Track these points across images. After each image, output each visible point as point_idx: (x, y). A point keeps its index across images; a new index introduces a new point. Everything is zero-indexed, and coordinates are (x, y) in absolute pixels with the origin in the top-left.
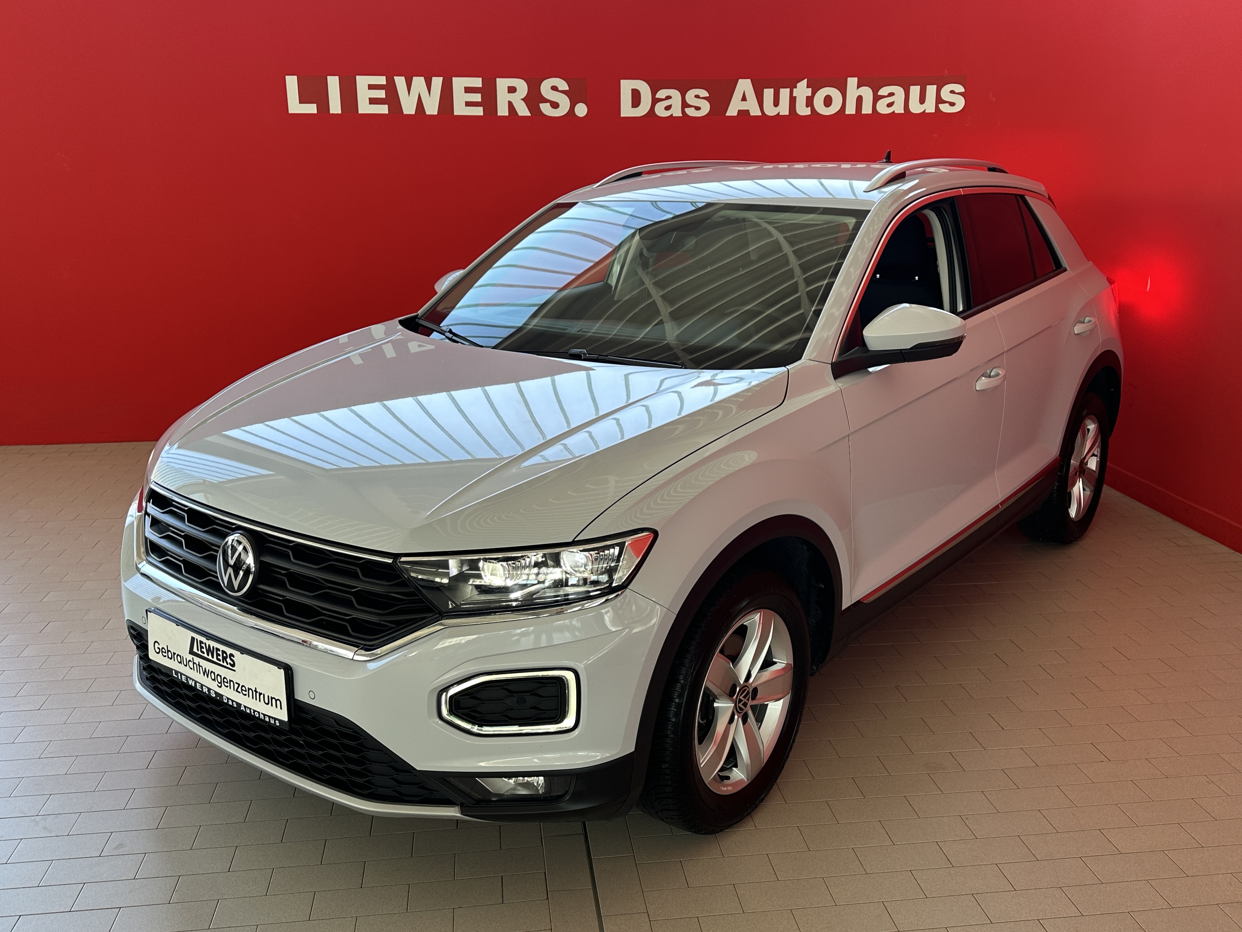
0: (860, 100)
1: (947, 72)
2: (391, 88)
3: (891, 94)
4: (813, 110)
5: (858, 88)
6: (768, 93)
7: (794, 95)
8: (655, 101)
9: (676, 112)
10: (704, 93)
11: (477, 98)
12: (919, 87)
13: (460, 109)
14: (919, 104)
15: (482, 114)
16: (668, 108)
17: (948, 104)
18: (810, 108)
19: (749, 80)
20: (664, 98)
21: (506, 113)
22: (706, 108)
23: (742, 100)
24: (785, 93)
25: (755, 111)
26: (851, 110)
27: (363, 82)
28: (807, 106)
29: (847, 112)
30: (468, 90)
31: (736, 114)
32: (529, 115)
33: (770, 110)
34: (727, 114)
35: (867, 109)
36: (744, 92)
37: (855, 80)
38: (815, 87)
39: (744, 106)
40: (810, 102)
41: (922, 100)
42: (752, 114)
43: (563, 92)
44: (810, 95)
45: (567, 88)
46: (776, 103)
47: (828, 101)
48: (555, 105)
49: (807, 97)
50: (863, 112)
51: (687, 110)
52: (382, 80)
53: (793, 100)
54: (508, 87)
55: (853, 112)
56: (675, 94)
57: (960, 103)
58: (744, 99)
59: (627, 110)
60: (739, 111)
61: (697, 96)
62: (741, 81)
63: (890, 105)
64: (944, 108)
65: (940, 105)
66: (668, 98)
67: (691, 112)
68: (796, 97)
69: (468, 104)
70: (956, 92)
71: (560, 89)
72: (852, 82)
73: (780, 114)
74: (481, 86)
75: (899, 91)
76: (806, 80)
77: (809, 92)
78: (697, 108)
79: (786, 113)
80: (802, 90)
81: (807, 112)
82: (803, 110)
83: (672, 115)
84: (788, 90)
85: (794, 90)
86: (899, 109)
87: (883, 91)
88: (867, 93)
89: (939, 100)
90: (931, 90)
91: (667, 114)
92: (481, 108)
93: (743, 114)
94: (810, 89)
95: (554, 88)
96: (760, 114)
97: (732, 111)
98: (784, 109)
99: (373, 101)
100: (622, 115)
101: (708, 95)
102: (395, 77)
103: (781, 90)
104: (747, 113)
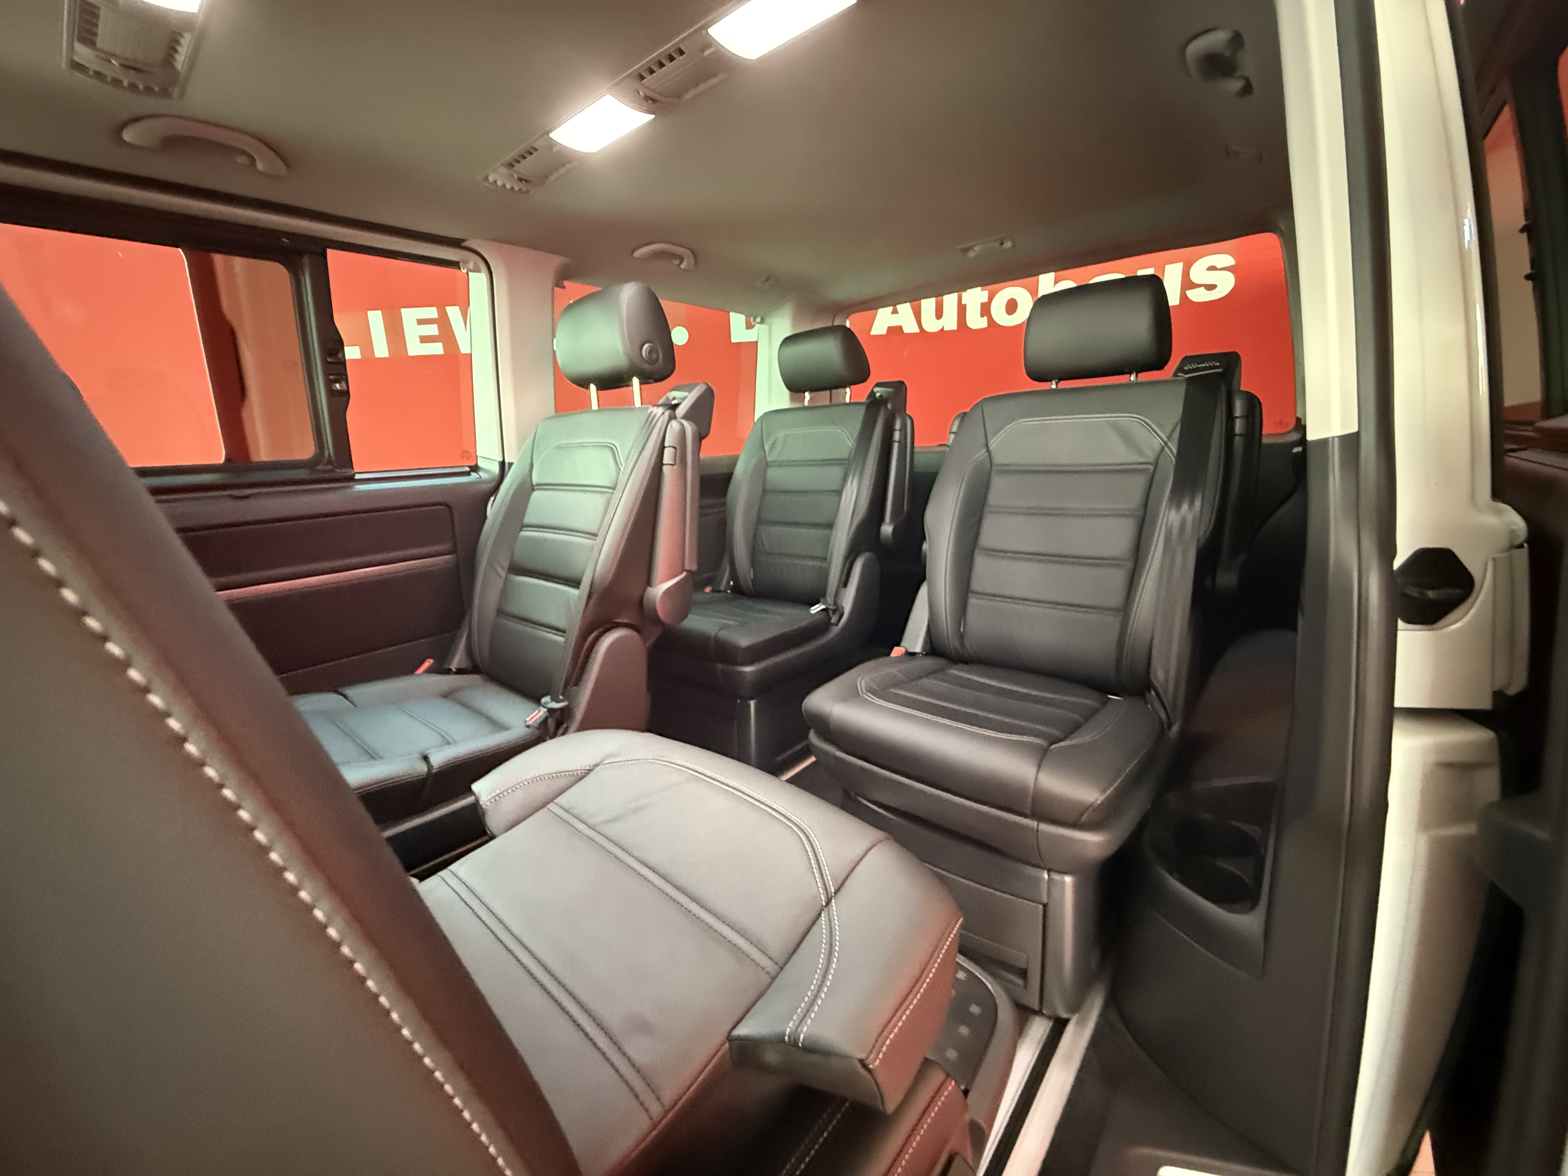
2: (443, 322)
4: (991, 321)
6: (928, 304)
7: (963, 303)
17: (1203, 288)
18: (985, 318)
27: (409, 316)
31: (884, 332)
33: (931, 325)
34: (873, 332)
38: (993, 289)
39: (896, 322)
40: (985, 309)
42: (907, 332)
47: (1011, 306)
52: (431, 312)
53: (962, 310)
57: (1226, 283)
59: (739, 333)
60: (888, 327)
64: (1196, 295)
65: (1191, 293)
68: (965, 305)
70: (1220, 267)
73: (945, 329)
77: (984, 297)
79: (953, 327)
80: (975, 295)
81: (983, 323)
82: (976, 321)
84: (956, 296)
94: (986, 293)
96: (917, 330)
97: (879, 329)
98: (950, 322)
99: (424, 339)
100: (734, 340)
102: (447, 308)
104: (899, 329)
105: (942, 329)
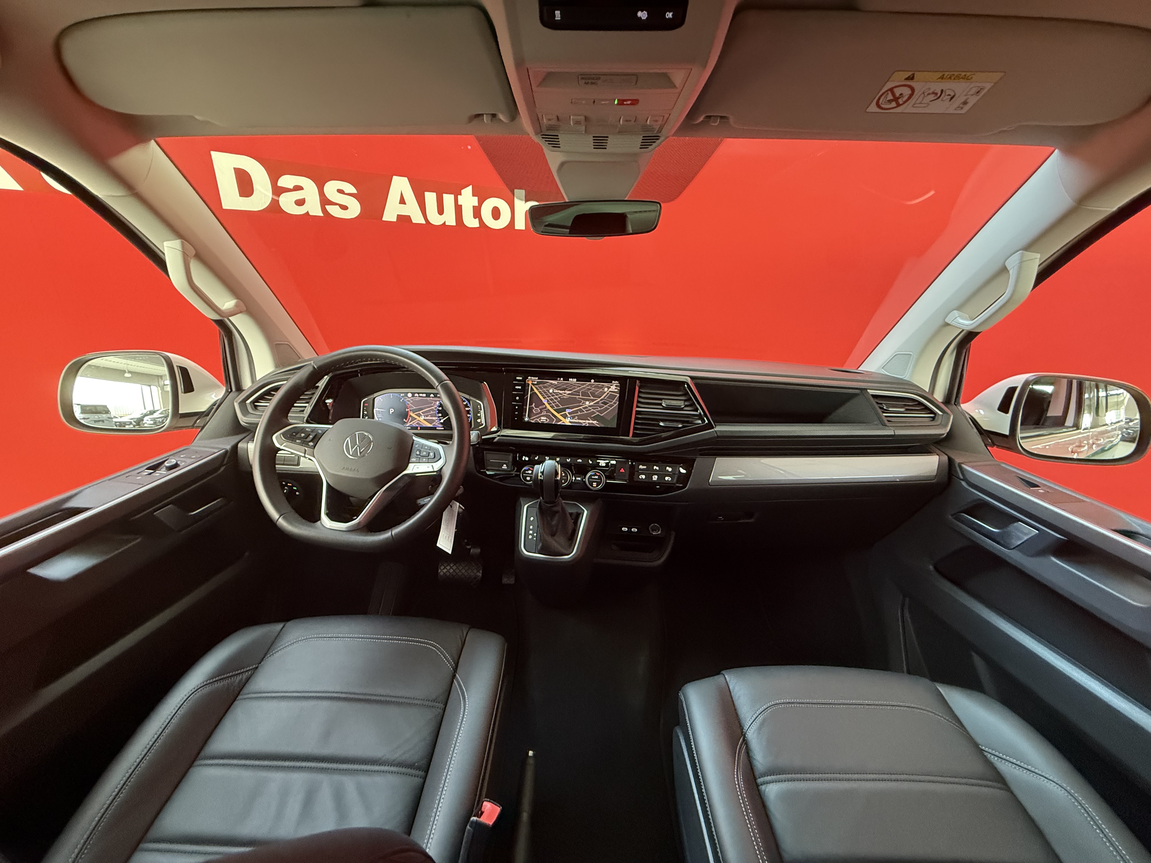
4: (481, 222)
5: (525, 202)
6: (430, 198)
7: (459, 203)
8: (278, 191)
9: (314, 208)
10: (350, 188)
16: (300, 203)
18: (477, 219)
19: (406, 179)
20: (291, 187)
22: (355, 208)
23: (400, 203)
24: (448, 199)
25: (418, 218)
26: (520, 225)
28: (475, 217)
29: (517, 227)
31: (394, 219)
33: (435, 219)
34: (384, 219)
36: (402, 194)
37: (523, 191)
38: (482, 196)
39: (404, 211)
40: (477, 212)
42: (414, 221)
44: (477, 204)
46: (441, 211)
47: (496, 213)
49: (474, 207)
51: (329, 208)
53: (458, 209)
55: (523, 228)
56: (308, 185)
58: (402, 201)
59: (231, 199)
60: (398, 215)
61: (340, 191)
62: (396, 178)
66: (298, 188)
67: (334, 211)
68: (461, 205)
72: (519, 194)
73: (447, 224)
77: (475, 201)
78: (344, 208)
80: (468, 198)
81: (475, 223)
82: (471, 222)
83: (308, 212)
84: (453, 196)
85: (459, 197)
91: (298, 210)
93: (405, 220)
94: (476, 198)
96: (423, 222)
97: (389, 216)
98: (450, 219)
100: (226, 205)
101: (353, 190)
103: (445, 196)
104: (408, 218)
105: (445, 222)
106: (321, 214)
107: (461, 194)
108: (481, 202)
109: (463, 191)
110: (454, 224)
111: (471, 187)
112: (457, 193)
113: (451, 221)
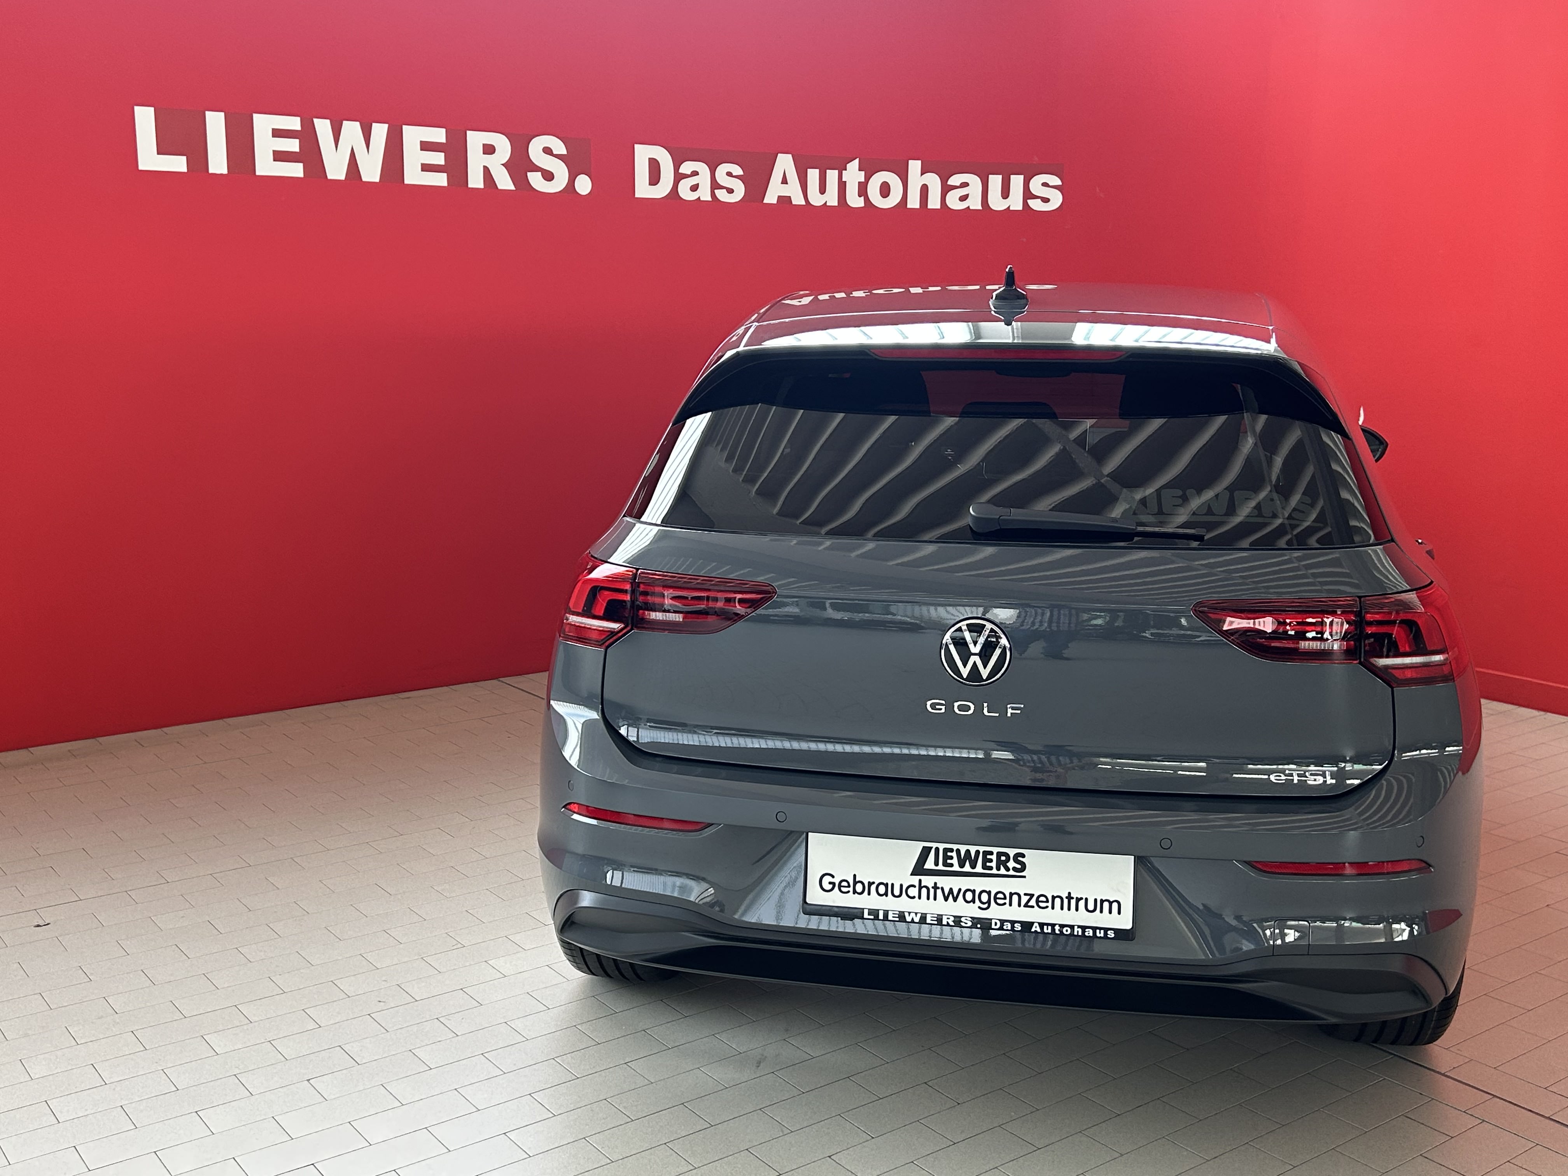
0: (924, 190)
1: (1036, 159)
2: (308, 136)
3: (965, 185)
4: (867, 200)
5: (921, 175)
6: (813, 175)
7: (844, 180)
8: (678, 178)
9: (705, 193)
11: (439, 158)
12: (1000, 177)
13: (413, 176)
14: (1001, 198)
15: (445, 184)
16: (694, 188)
17: (1039, 200)
18: (863, 198)
19: (790, 156)
20: (690, 173)
21: (481, 185)
22: (740, 191)
23: (782, 183)
24: (832, 175)
26: (914, 202)
27: (263, 124)
28: (860, 196)
29: (909, 206)
30: (426, 146)
31: (775, 201)
32: (512, 187)
33: (816, 198)
34: (765, 201)
35: (934, 203)
36: (785, 171)
37: (919, 162)
38: (869, 171)
39: (785, 191)
40: (863, 190)
41: (1005, 194)
42: (794, 203)
43: (557, 156)
44: (863, 180)
45: (564, 152)
46: (823, 189)
47: (885, 190)
48: (549, 176)
49: (859, 182)
50: (929, 207)
51: (716, 191)
52: (295, 124)
53: (842, 186)
54: (484, 145)
55: (917, 206)
56: (703, 169)
57: (1056, 200)
58: (785, 181)
59: (643, 190)
60: (779, 197)
61: (729, 174)
62: (780, 156)
63: (963, 198)
64: (1036, 205)
65: (1031, 202)
66: (695, 173)
67: (722, 195)
68: (845, 182)
69: (426, 168)
70: (1051, 184)
71: (555, 153)
72: (915, 166)
73: (828, 204)
74: (443, 140)
75: (974, 181)
76: (858, 159)
77: (861, 176)
78: (731, 192)
79: (835, 203)
80: (853, 173)
81: (860, 203)
82: (855, 201)
83: (699, 198)
84: (837, 172)
86: (975, 203)
87: (955, 180)
88: (933, 181)
89: (1028, 195)
90: (1017, 181)
91: (691, 196)
92: (444, 176)
94: (863, 173)
95: (548, 151)
96: (803, 203)
97: (771, 198)
98: (831, 198)
99: (280, 156)
100: (637, 196)
101: (739, 172)
102: (315, 121)
104: (788, 200)
105: (826, 203)
106: (710, 199)
107: (846, 170)
108: (868, 178)
109: (848, 165)
110: (836, 204)
111: (857, 160)
112: (842, 168)
113: (833, 201)
